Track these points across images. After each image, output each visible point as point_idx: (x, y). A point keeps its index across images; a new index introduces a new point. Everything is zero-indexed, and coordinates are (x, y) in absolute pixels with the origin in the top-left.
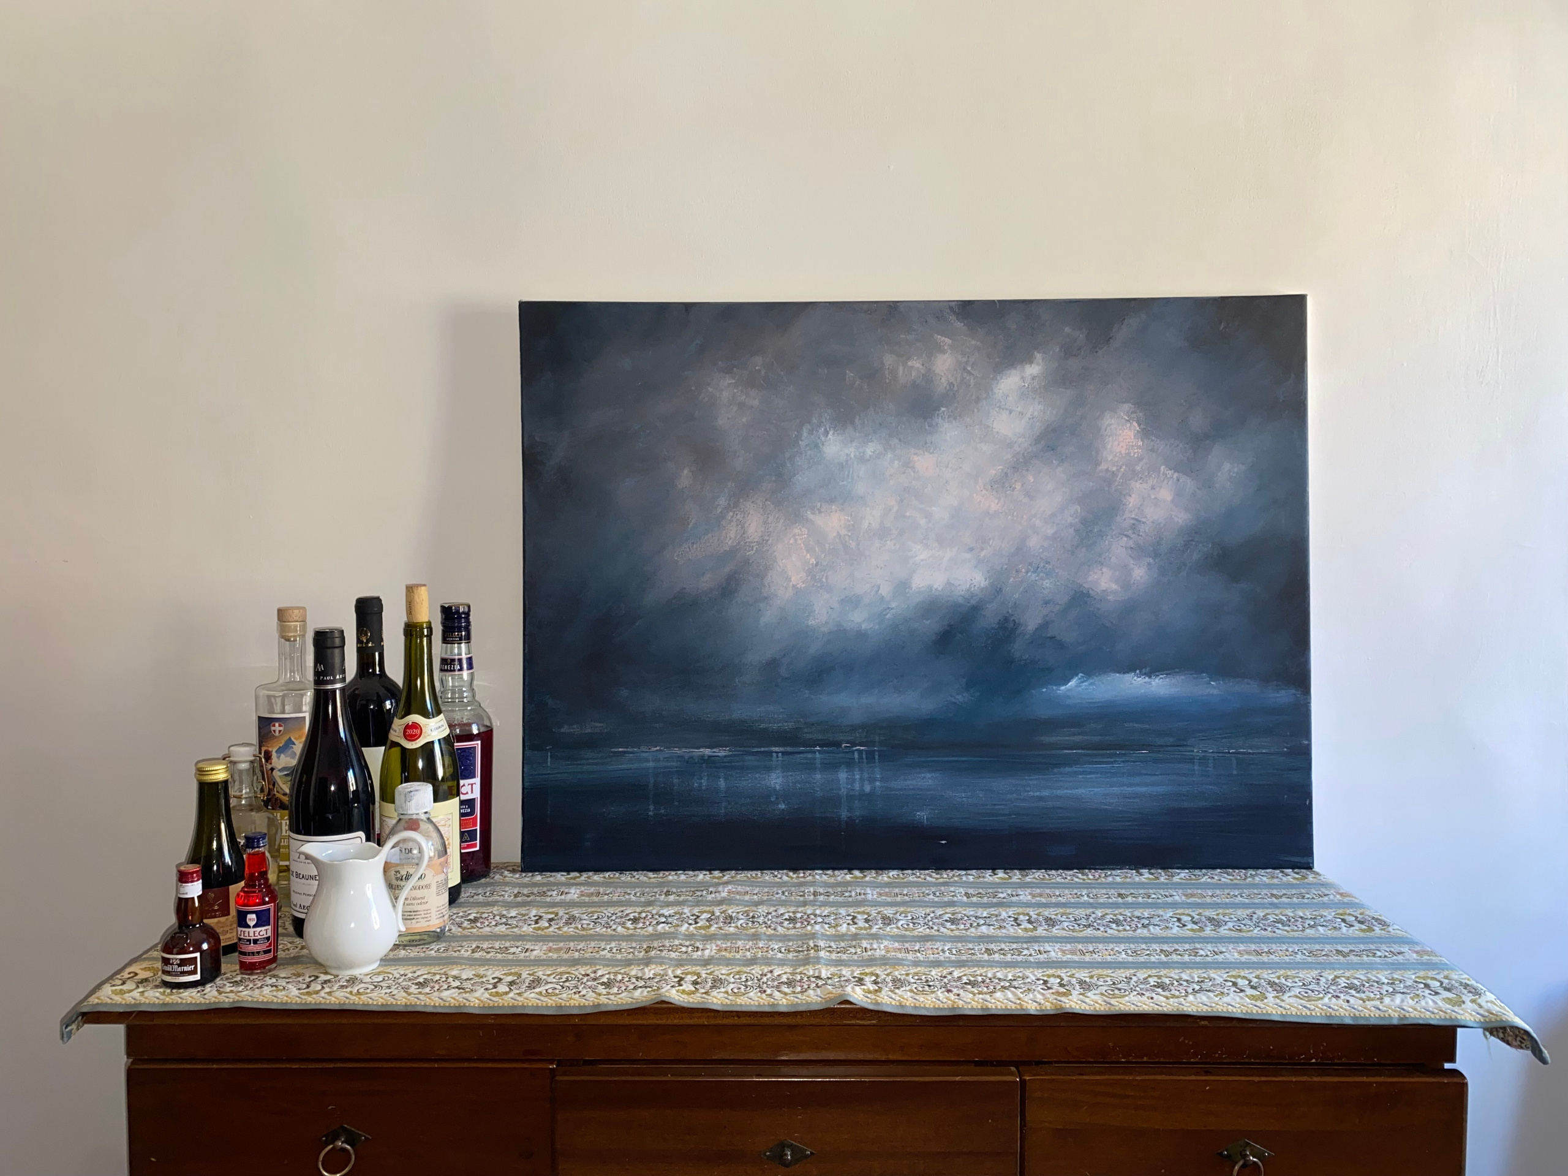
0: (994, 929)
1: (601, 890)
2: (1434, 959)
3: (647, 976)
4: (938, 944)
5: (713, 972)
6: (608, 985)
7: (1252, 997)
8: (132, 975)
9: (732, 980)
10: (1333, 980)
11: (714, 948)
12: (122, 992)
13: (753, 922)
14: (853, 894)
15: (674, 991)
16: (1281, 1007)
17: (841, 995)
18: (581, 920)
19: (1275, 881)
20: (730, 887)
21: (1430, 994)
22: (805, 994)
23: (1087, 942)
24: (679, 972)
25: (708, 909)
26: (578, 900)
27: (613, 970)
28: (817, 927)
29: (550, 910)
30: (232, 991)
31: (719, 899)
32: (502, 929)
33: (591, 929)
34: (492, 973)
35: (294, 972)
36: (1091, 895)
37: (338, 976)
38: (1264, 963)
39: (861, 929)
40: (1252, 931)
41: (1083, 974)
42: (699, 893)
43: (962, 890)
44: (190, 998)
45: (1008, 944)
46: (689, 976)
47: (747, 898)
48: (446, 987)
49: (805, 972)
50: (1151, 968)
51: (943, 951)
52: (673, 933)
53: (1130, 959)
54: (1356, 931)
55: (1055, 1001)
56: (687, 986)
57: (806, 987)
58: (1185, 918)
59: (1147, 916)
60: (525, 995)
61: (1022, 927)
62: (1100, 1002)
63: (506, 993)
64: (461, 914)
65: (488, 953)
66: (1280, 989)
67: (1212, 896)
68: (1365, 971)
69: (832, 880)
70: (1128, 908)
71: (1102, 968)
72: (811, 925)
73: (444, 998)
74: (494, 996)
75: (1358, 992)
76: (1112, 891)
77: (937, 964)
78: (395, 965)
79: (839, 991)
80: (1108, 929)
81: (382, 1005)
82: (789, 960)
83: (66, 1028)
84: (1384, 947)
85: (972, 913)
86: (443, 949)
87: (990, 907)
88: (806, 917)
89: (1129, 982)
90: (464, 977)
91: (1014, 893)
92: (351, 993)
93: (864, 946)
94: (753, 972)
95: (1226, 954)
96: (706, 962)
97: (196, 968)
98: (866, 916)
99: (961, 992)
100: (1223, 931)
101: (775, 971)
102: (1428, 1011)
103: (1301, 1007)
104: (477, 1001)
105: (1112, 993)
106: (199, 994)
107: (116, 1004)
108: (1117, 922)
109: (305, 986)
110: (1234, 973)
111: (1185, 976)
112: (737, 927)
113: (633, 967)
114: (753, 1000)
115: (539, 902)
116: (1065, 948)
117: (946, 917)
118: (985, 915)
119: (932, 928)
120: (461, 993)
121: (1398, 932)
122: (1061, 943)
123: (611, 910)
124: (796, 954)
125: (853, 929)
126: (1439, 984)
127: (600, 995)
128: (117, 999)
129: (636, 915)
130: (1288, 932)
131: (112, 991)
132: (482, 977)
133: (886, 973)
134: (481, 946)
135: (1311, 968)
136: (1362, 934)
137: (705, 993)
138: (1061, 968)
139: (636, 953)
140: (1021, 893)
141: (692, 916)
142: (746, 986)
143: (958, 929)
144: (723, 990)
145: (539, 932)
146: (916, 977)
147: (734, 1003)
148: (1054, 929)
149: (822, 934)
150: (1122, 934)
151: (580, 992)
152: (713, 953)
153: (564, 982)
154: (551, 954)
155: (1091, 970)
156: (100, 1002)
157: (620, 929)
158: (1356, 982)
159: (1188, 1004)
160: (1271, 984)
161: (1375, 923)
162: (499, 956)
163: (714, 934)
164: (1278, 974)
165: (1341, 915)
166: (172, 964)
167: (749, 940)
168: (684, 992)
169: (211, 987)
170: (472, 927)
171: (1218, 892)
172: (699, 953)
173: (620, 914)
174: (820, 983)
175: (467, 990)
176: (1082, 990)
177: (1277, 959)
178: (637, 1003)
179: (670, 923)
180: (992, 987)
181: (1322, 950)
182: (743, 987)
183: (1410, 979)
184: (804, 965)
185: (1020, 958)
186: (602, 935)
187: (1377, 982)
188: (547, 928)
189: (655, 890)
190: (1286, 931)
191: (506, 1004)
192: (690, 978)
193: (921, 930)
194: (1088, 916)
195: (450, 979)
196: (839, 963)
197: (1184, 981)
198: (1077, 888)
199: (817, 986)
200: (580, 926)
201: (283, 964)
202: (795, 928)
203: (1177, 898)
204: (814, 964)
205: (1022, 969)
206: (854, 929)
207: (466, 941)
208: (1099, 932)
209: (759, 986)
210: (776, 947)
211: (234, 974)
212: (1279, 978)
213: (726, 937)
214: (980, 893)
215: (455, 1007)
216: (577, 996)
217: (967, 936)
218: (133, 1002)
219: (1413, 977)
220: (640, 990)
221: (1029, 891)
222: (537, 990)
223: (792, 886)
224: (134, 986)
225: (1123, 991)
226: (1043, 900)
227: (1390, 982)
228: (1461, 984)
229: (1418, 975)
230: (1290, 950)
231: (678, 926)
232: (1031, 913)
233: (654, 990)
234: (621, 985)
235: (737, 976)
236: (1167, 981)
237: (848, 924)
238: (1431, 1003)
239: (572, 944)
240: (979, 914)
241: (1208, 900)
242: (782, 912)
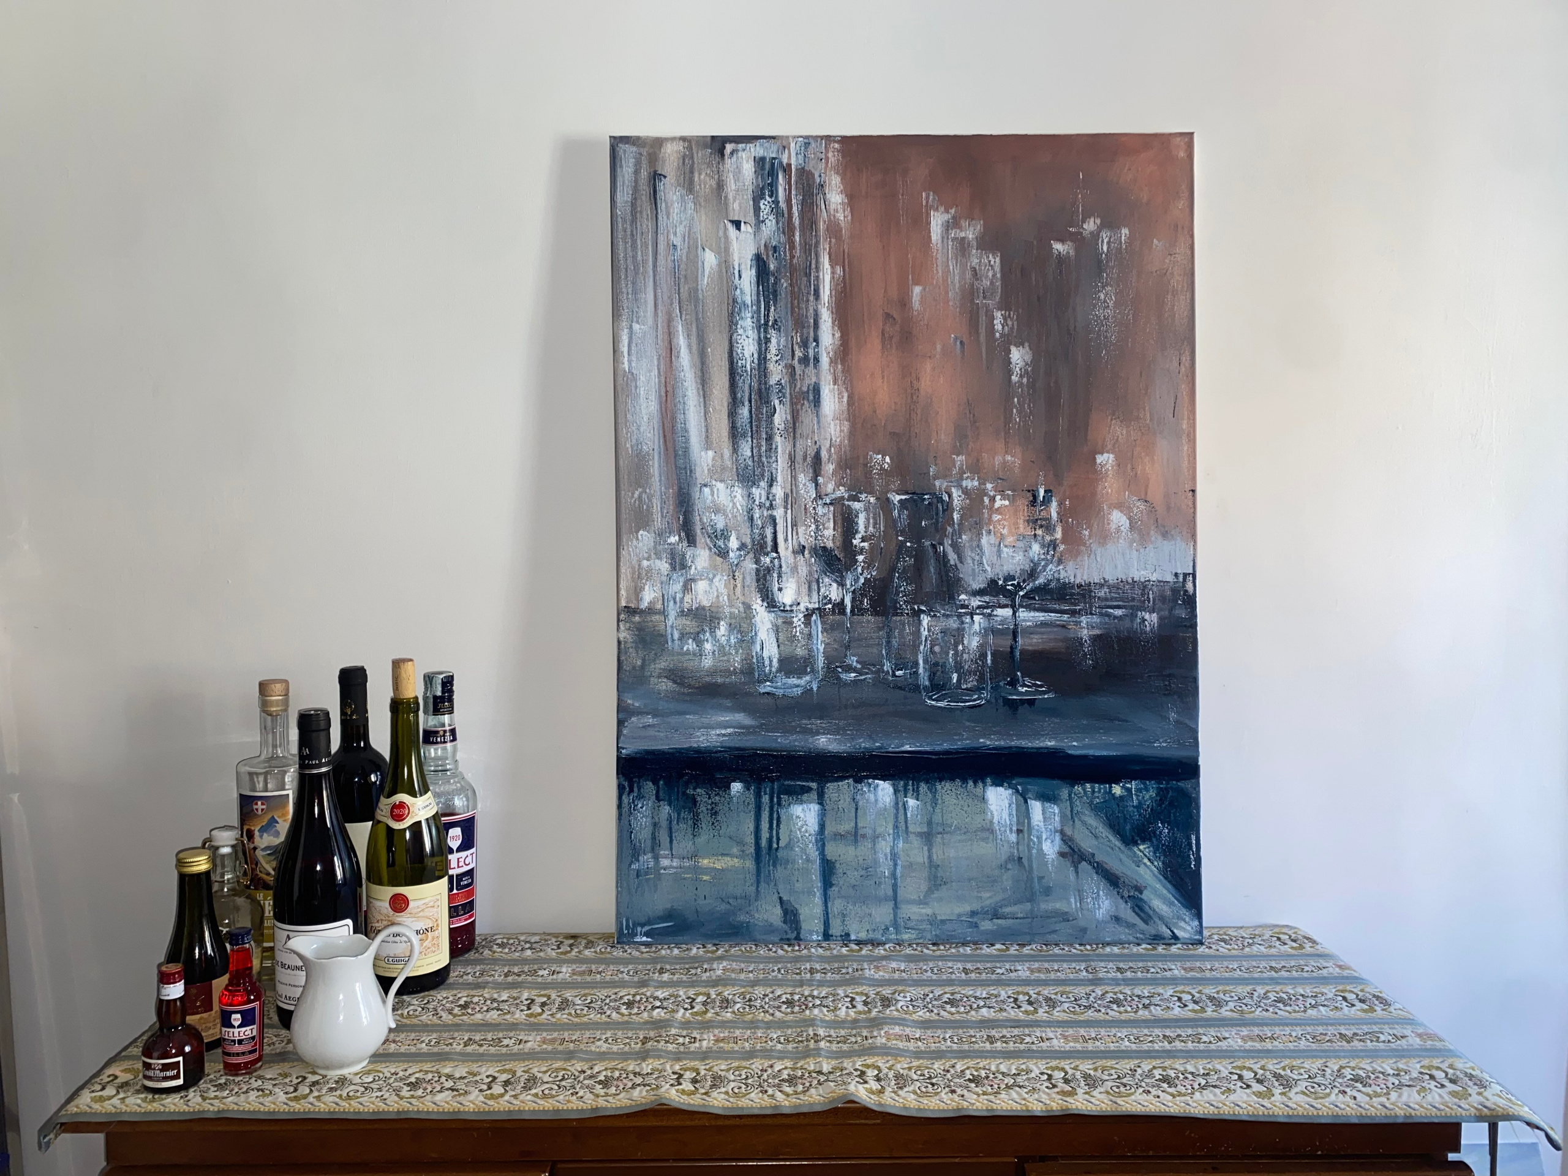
0: (995, 1012)
1: (593, 967)
2: (1438, 1044)
3: (645, 1072)
4: (939, 1031)
5: (712, 1067)
6: (605, 1084)
7: (1259, 1094)
8: (111, 1078)
9: (732, 1077)
10: (1339, 1071)
11: (712, 1038)
12: (101, 1099)
13: (750, 1006)
14: (850, 970)
15: (673, 1091)
16: (1287, 1106)
17: (845, 1095)
18: (574, 1004)
19: (1273, 951)
20: (725, 963)
21: (1436, 1086)
22: (808, 1093)
23: (1089, 1027)
24: (677, 1068)
25: (703, 990)
26: (569, 980)
27: (610, 1066)
28: (816, 1011)
29: (542, 993)
30: (216, 1097)
31: (714, 978)
32: (494, 1015)
33: (585, 1015)
34: (487, 1070)
35: (280, 1071)
36: (1090, 969)
37: (326, 1076)
38: (1268, 1051)
39: (860, 1013)
40: (1253, 1012)
41: (1086, 1066)
42: (693, 971)
43: (960, 965)
44: (173, 1104)
45: (1009, 1029)
46: (688, 1073)
47: (742, 976)
48: (438, 1088)
49: (806, 1066)
50: (1155, 1058)
51: (944, 1039)
52: (668, 1020)
53: (1134, 1047)
54: (1356, 1012)
55: (1061, 1102)
56: (687, 1086)
57: (807, 1084)
58: (1186, 997)
59: (1147, 995)
60: (521, 1097)
61: (1022, 1009)
62: (1105, 1101)
63: (502, 1095)
64: (451, 999)
65: (481, 1045)
66: (1287, 1084)
67: (1211, 970)
68: (1370, 1060)
69: (828, 953)
70: (1128, 985)
71: (1106, 1058)
72: (810, 1009)
73: (438, 1103)
74: (489, 1099)
75: (1365, 1086)
76: (1111, 965)
77: (939, 1055)
78: (385, 1062)
79: (840, 1091)
80: (1109, 1011)
81: (374, 1112)
82: (789, 1052)
83: (44, 1138)
84: (1386, 1029)
85: (971, 993)
86: (434, 1041)
87: (989, 985)
88: (803, 999)
89: (1134, 1075)
90: (457, 1075)
91: (1012, 968)
92: (340, 1096)
93: (864, 1034)
94: (753, 1066)
95: (1229, 1040)
96: (704, 1056)
97: (179, 1072)
98: (864, 998)
99: (965, 1092)
100: (1225, 1012)
101: (775, 1066)
102: (1435, 1107)
103: (1307, 1106)
104: (472, 1105)
105: (1117, 1090)
106: (182, 1101)
107: (95, 1113)
108: (1116, 1002)
109: (292, 1089)
110: (1239, 1063)
111: (1190, 1068)
112: (733, 1012)
113: (630, 1062)
114: (755, 1101)
115: (529, 983)
116: (1067, 1034)
117: (945, 998)
118: (984, 996)
119: (932, 1011)
120: (455, 1096)
121: (1400, 1012)
122: (1063, 1027)
123: (605, 992)
124: (795, 1045)
125: (852, 1012)
126: (1443, 1075)
127: (597, 1096)
128: (97, 1107)
129: (630, 997)
130: (1290, 1013)
131: (91, 1098)
132: (475, 1075)
133: (888, 1065)
134: (473, 1038)
135: (1316, 1057)
136: (1363, 1015)
137: (706, 1094)
138: (1064, 1058)
139: (633, 1046)
140: (1020, 968)
141: (688, 998)
142: (746, 1085)
143: (958, 1012)
144: (723, 1090)
145: (532, 1019)
146: (919, 1073)
147: (735, 1106)
148: (1055, 1012)
149: (822, 1021)
150: (1124, 1017)
151: (577, 1093)
152: (711, 1045)
153: (560, 1081)
154: (545, 1046)
155: (1095, 1061)
156: (79, 1111)
157: (614, 1015)
158: (1361, 1073)
159: (1195, 1105)
160: (1278, 1076)
161: (1377, 1002)
162: (492, 1050)
163: (710, 1021)
164: (1282, 1064)
165: (1342, 991)
166: (154, 1069)
167: (747, 1028)
168: (683, 1092)
169: (194, 1091)
170: (463, 1014)
171: (1217, 965)
172: (697, 1045)
173: (613, 997)
174: (822, 1078)
175: (461, 1092)
176: (1087, 1087)
177: (1281, 1046)
178: (637, 1105)
179: (666, 1008)
180: (996, 1086)
181: (1326, 1034)
182: (744, 1086)
183: (1416, 1069)
184: (804, 1058)
185: (1022, 1047)
186: (597, 1023)
187: (1383, 1073)
188: (540, 1014)
189: (649, 967)
190: (1287, 1011)
191: (502, 1109)
192: (689, 1075)
193: (920, 1013)
194: (1088, 995)
195: (443, 1079)
196: (840, 1055)
197: (1190, 1073)
198: (1075, 961)
199: (819, 1083)
200: (573, 1012)
201: (269, 1062)
202: (793, 1013)
203: (1176, 972)
204: (814, 1056)
205: (1025, 1060)
206: (853, 1014)
207: (457, 1031)
208: (1101, 1014)
209: (760, 1086)
210: (775, 1036)
211: (218, 1075)
212: (1284, 1069)
213: (723, 1025)
214: (978, 969)
215: (449, 1112)
216: (574, 1097)
217: (968, 1021)
218: (114, 1110)
219: (1418, 1066)
220: (639, 1088)
221: (1027, 965)
222: (534, 1091)
223: (787, 962)
224: (114, 1092)
225: (1128, 1088)
226: (1043, 976)
227: (1396, 1072)
228: (1466, 1074)
229: (1422, 1063)
230: (1294, 1034)
231: (673, 1011)
232: (1031, 992)
233: (653, 1089)
234: (620, 1083)
235: (737, 1073)
236: (1172, 1073)
237: (847, 1007)
238: (1437, 1097)
239: (566, 1035)
240: (978, 994)
241: (1208, 974)
242: (779, 993)
